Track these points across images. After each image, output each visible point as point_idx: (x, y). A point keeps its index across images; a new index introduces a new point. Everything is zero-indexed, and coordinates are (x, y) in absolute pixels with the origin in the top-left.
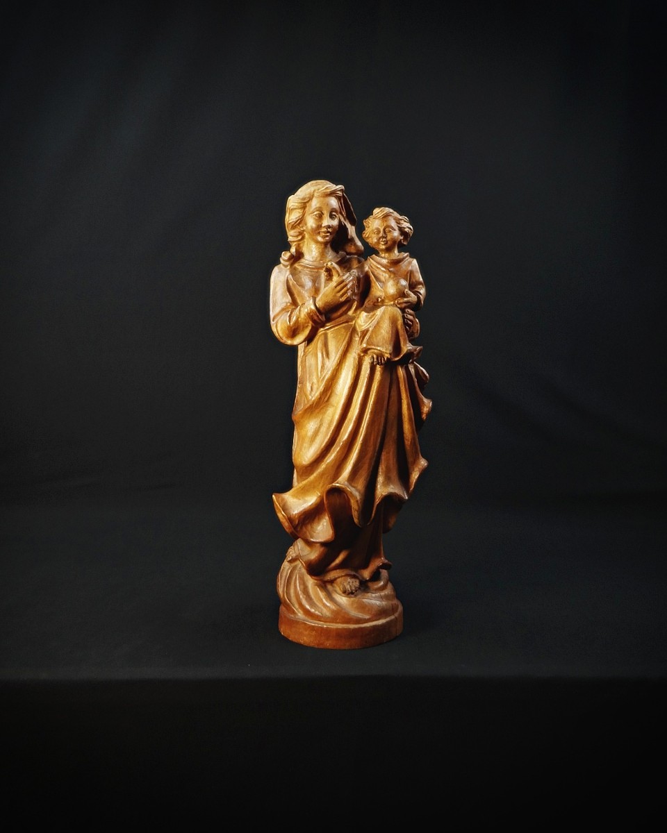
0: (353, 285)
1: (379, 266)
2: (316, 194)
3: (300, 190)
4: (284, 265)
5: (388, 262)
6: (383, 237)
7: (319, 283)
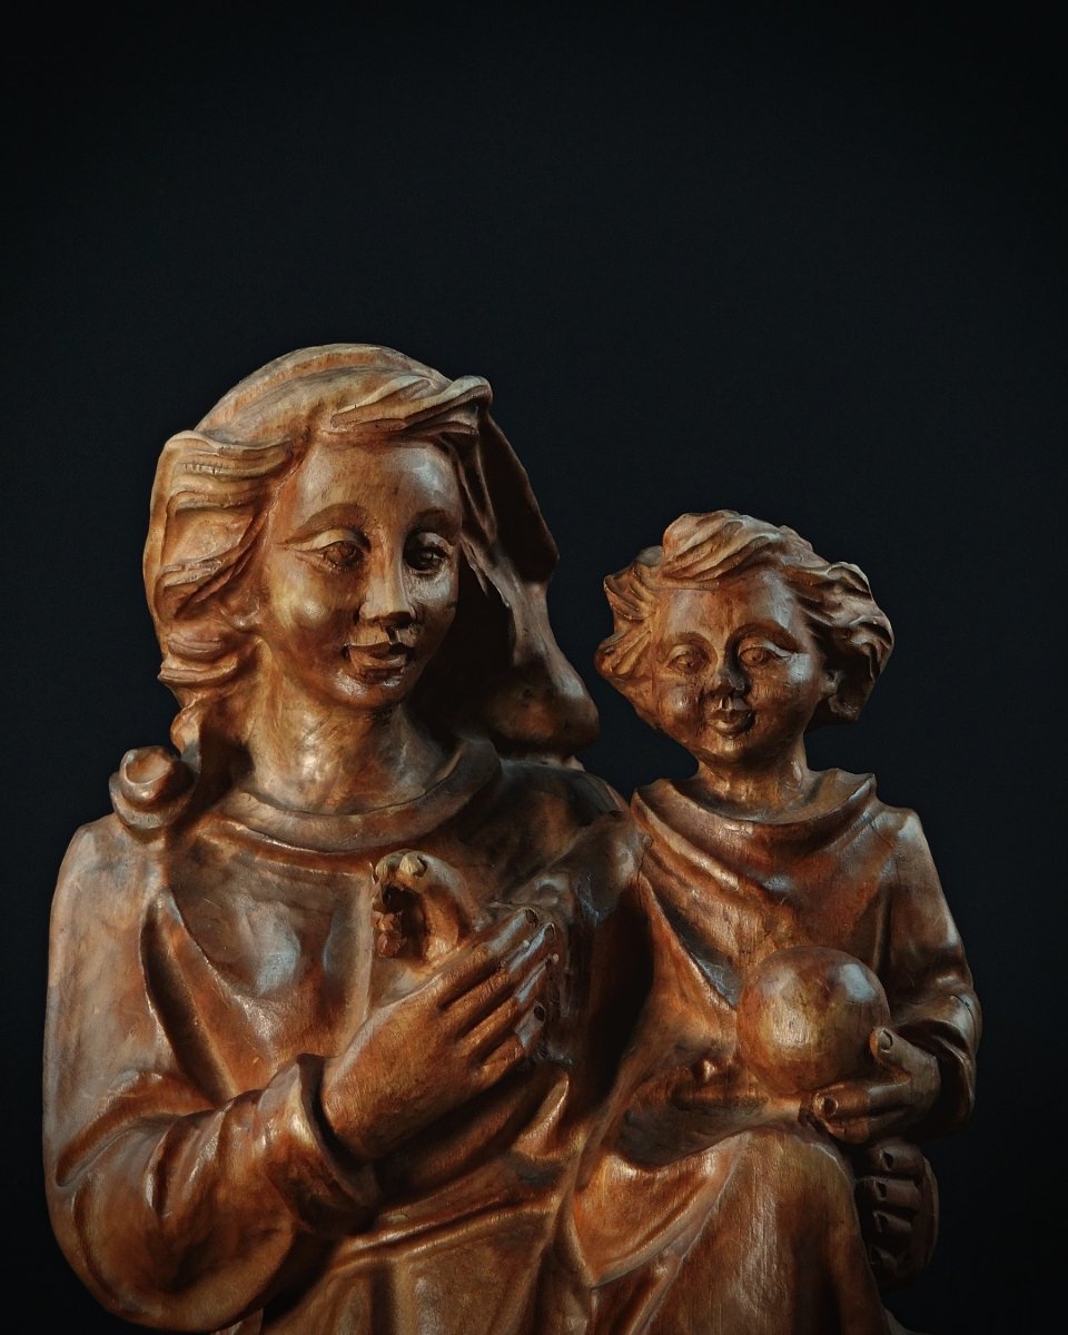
0: (548, 978)
1: (705, 863)
2: (325, 429)
3: (230, 398)
4: (131, 829)
5: (757, 842)
6: (725, 692)
7: (345, 957)
